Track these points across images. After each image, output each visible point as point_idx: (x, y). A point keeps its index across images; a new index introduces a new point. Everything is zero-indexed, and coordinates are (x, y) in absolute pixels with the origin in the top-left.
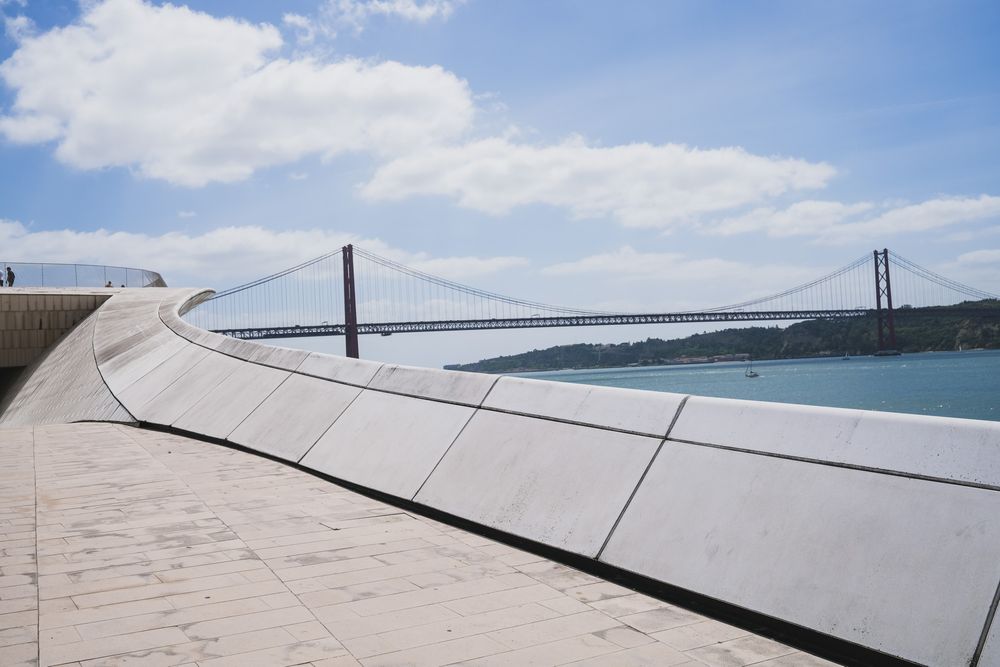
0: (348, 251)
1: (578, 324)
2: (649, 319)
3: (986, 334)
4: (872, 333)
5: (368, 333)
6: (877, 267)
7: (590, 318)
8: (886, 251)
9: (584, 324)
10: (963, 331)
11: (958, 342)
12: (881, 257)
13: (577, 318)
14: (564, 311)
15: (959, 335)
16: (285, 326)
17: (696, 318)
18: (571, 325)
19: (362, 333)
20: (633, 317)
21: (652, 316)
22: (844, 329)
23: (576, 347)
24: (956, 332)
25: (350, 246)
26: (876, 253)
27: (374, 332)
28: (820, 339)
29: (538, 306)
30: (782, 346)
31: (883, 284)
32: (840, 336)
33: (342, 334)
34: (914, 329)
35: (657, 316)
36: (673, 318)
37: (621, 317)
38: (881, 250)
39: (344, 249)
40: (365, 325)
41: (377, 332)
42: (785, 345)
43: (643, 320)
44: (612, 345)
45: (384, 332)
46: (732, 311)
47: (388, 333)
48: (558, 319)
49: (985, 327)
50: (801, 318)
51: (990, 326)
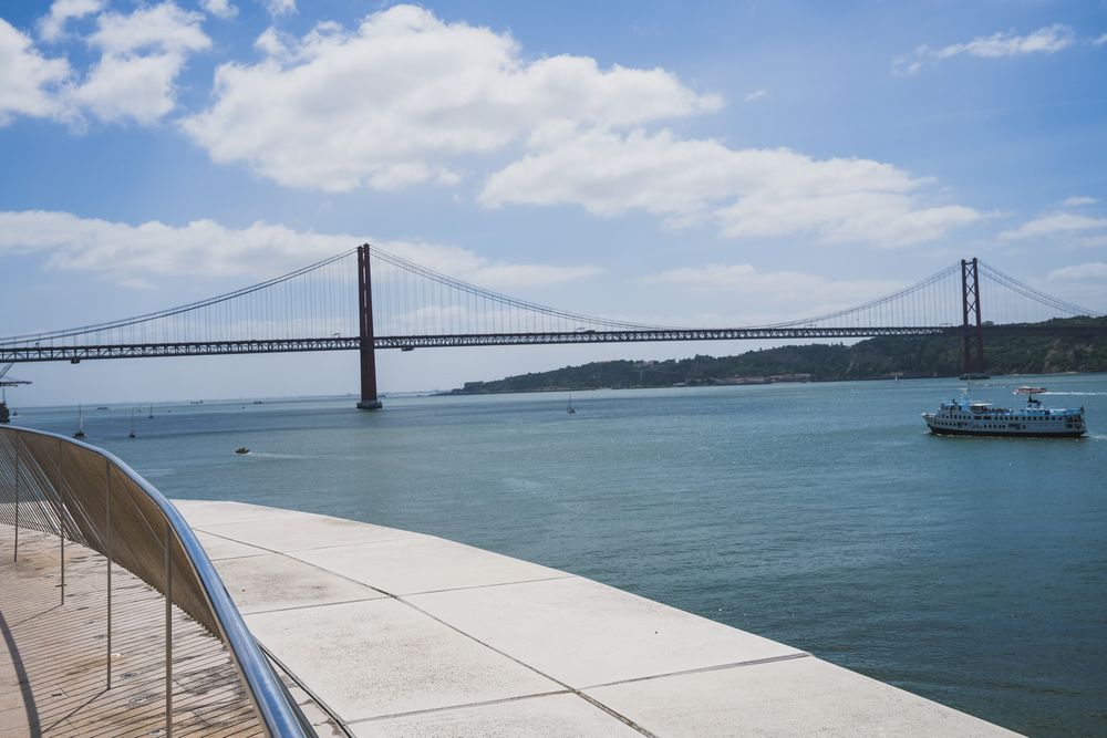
0: (364, 252)
1: (628, 340)
2: (709, 335)
3: (1079, 356)
4: (950, 352)
5: (387, 347)
6: (964, 278)
7: (642, 333)
8: (975, 261)
9: (634, 340)
10: (1052, 352)
11: (1047, 364)
12: (970, 268)
13: (627, 333)
14: (613, 324)
15: (1048, 356)
16: (290, 338)
17: (762, 334)
18: (621, 340)
19: (379, 347)
20: (691, 332)
21: (712, 331)
22: (918, 348)
23: (614, 364)
24: (1044, 353)
25: (367, 246)
26: (964, 262)
27: (393, 347)
28: (891, 358)
29: (582, 319)
30: (848, 365)
31: (971, 298)
32: (914, 356)
33: (356, 348)
34: (998, 348)
35: (719, 331)
36: (736, 334)
37: (677, 332)
38: (969, 259)
39: (360, 250)
40: (383, 338)
41: (397, 347)
42: (852, 365)
43: (702, 336)
44: (656, 363)
45: (406, 346)
46: (802, 326)
47: (410, 348)
48: (605, 333)
49: (1077, 347)
50: (868, 335)
51: (1083, 346)
